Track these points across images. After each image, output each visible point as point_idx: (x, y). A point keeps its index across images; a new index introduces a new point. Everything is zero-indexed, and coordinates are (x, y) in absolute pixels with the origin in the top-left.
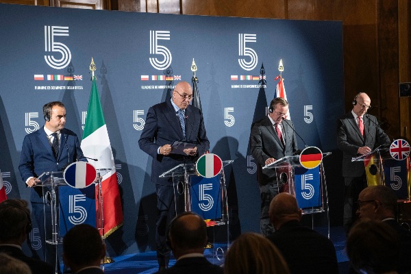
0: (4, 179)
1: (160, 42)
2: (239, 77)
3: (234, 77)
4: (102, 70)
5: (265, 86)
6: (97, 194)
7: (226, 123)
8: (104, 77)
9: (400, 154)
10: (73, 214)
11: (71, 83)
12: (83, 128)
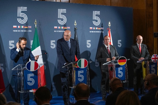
0: (1, 66)
1: (62, 14)
2: (93, 28)
3: (91, 28)
4: (39, 24)
5: (103, 32)
6: (38, 74)
7: (88, 46)
8: (40, 27)
9: (155, 60)
10: (29, 81)
11: (27, 29)
12: (31, 47)
